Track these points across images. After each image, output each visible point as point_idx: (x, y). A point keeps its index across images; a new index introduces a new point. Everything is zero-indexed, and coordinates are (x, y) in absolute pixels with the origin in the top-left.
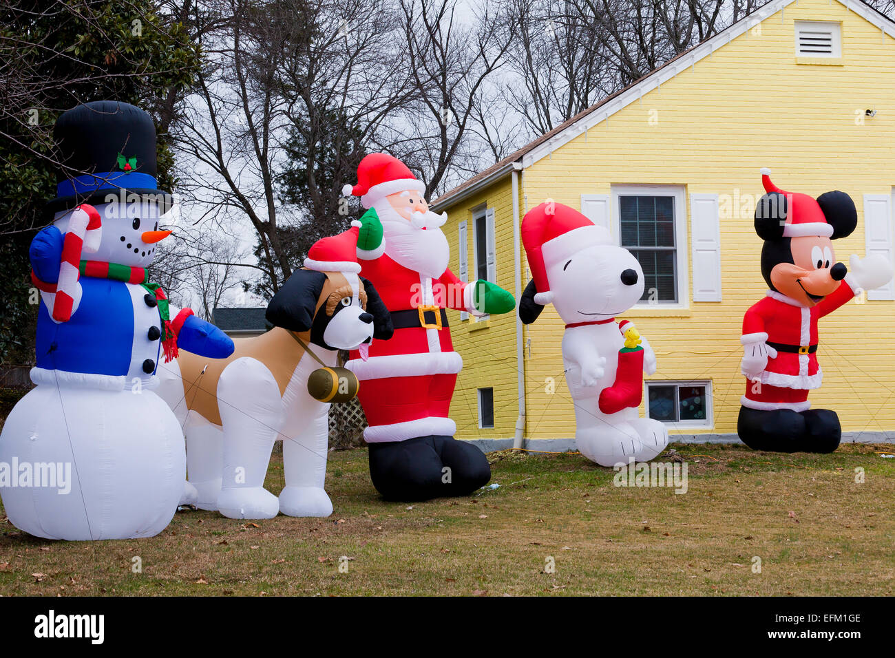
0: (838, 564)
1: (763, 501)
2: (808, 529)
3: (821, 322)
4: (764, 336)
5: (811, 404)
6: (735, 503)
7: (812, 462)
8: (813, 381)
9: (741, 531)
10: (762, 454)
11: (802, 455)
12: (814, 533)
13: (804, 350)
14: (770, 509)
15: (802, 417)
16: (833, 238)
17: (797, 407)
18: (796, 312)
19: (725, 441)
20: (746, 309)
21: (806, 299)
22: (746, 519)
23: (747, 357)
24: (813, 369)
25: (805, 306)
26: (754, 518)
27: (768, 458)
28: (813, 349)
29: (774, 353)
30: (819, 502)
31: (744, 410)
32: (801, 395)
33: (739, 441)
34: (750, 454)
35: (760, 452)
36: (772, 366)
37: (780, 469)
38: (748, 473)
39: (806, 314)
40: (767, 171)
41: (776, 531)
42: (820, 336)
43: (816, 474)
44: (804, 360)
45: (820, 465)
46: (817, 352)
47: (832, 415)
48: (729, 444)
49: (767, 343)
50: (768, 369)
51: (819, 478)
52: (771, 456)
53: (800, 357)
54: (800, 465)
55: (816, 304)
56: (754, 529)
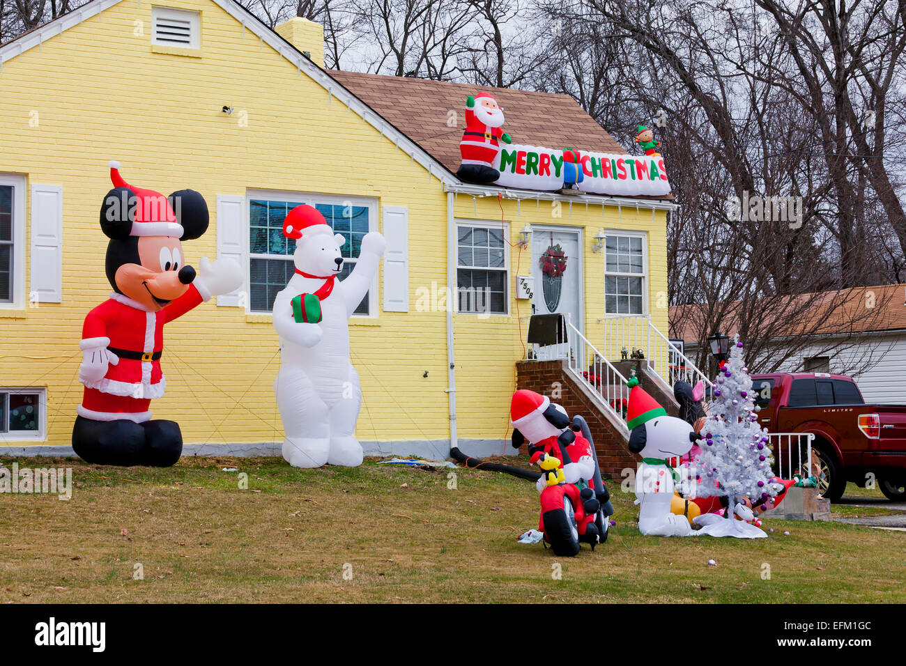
0: (167, 585)
1: (94, 518)
2: (140, 548)
3: (168, 328)
4: (106, 340)
5: (152, 414)
6: (63, 521)
7: (149, 476)
8: (155, 388)
9: (69, 552)
10: (97, 468)
11: (140, 469)
12: (146, 552)
13: (147, 357)
14: (101, 527)
15: (142, 429)
16: (182, 239)
17: (137, 418)
18: (142, 316)
19: (57, 454)
20: (88, 311)
21: (153, 304)
22: (74, 537)
23: (87, 363)
24: (156, 377)
25: (150, 310)
26: (83, 537)
27: (103, 472)
28: (157, 356)
29: (115, 359)
30: (154, 519)
31: (80, 420)
32: (143, 404)
33: (73, 454)
34: (84, 468)
35: (96, 465)
36: (113, 373)
37: (115, 484)
38: (80, 488)
39: (151, 319)
40: (116, 165)
41: (105, 550)
42: (165, 342)
43: (153, 489)
44: (147, 367)
45: (158, 479)
46: (162, 360)
47: (174, 426)
48: (62, 457)
49: (108, 348)
50: (108, 376)
51: (156, 493)
52: (107, 470)
53: (143, 365)
54: (137, 480)
55: (162, 308)
56: (82, 549)
